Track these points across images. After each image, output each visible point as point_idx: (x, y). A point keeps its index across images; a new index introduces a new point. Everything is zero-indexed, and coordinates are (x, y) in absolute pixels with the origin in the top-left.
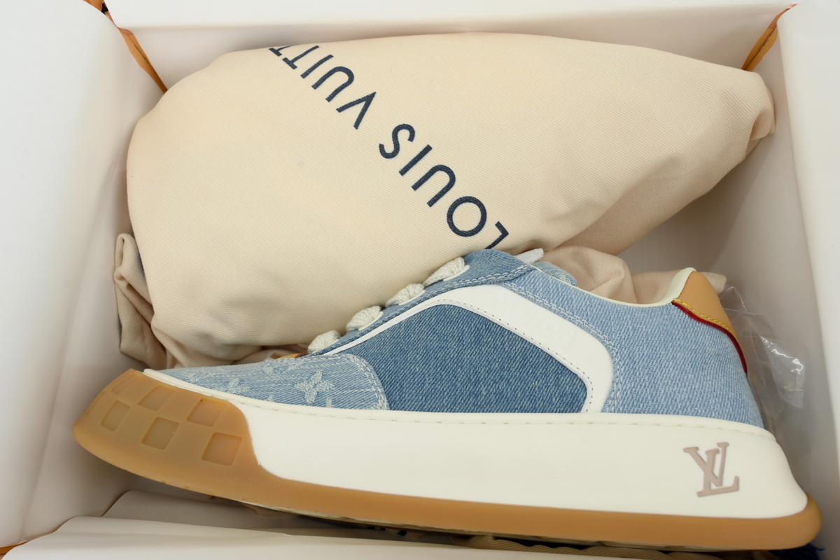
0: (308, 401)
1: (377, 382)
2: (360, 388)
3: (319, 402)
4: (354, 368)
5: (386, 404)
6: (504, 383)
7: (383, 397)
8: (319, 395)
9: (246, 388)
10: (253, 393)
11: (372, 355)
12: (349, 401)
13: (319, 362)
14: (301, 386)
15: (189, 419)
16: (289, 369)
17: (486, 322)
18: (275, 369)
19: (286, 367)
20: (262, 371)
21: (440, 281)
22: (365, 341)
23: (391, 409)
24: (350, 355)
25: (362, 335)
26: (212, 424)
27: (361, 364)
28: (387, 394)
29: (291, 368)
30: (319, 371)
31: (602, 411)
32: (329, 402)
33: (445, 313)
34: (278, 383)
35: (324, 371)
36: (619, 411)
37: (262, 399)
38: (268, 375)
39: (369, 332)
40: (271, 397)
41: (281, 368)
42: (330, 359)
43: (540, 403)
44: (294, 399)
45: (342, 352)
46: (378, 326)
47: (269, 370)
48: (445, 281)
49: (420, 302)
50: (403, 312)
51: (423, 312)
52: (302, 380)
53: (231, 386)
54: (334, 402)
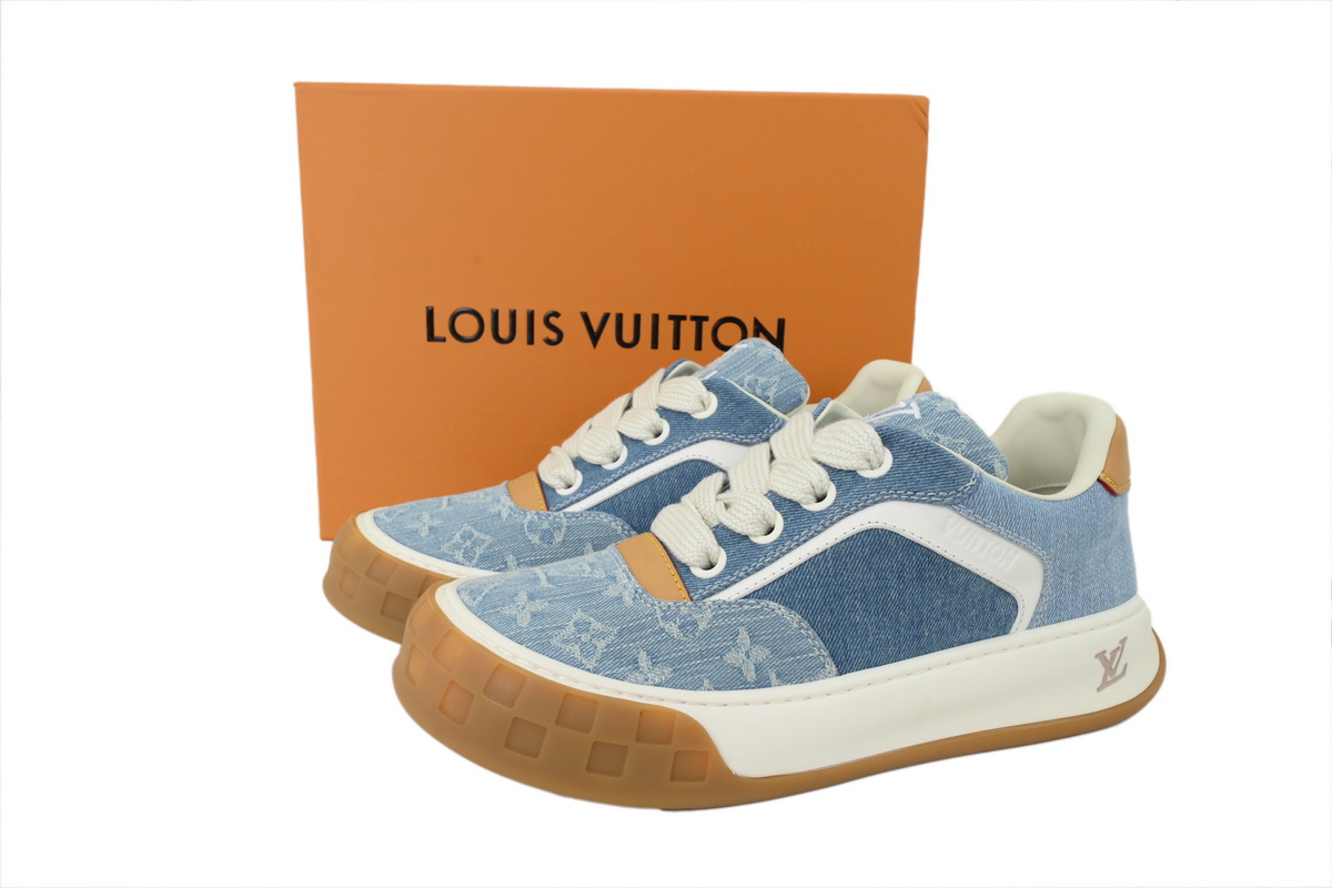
0: (749, 679)
1: (818, 642)
2: (802, 653)
3: (762, 682)
4: (787, 625)
5: (834, 669)
6: (945, 619)
7: (829, 660)
8: (758, 669)
9: (667, 670)
10: (683, 679)
11: (801, 601)
12: (795, 671)
13: (734, 615)
14: (731, 658)
15: (638, 740)
16: (700, 628)
17: (929, 554)
18: (680, 627)
19: (695, 623)
20: (663, 630)
21: (853, 473)
22: (783, 577)
23: (840, 673)
24: (772, 604)
25: (771, 562)
26: (667, 741)
27: (793, 619)
28: (833, 656)
29: (702, 626)
30: (742, 629)
31: (1029, 628)
32: (773, 676)
33: (880, 542)
34: (702, 657)
35: (749, 631)
36: (1044, 624)
37: (697, 687)
38: (679, 641)
39: (778, 558)
40: (706, 682)
41: (688, 626)
42: (746, 607)
43: (976, 632)
44: (732, 680)
45: (755, 594)
46: (789, 550)
47: (673, 629)
48: (863, 479)
49: (840, 519)
50: (820, 532)
51: (851, 538)
52: (728, 649)
53: (646, 670)
54: (779, 676)
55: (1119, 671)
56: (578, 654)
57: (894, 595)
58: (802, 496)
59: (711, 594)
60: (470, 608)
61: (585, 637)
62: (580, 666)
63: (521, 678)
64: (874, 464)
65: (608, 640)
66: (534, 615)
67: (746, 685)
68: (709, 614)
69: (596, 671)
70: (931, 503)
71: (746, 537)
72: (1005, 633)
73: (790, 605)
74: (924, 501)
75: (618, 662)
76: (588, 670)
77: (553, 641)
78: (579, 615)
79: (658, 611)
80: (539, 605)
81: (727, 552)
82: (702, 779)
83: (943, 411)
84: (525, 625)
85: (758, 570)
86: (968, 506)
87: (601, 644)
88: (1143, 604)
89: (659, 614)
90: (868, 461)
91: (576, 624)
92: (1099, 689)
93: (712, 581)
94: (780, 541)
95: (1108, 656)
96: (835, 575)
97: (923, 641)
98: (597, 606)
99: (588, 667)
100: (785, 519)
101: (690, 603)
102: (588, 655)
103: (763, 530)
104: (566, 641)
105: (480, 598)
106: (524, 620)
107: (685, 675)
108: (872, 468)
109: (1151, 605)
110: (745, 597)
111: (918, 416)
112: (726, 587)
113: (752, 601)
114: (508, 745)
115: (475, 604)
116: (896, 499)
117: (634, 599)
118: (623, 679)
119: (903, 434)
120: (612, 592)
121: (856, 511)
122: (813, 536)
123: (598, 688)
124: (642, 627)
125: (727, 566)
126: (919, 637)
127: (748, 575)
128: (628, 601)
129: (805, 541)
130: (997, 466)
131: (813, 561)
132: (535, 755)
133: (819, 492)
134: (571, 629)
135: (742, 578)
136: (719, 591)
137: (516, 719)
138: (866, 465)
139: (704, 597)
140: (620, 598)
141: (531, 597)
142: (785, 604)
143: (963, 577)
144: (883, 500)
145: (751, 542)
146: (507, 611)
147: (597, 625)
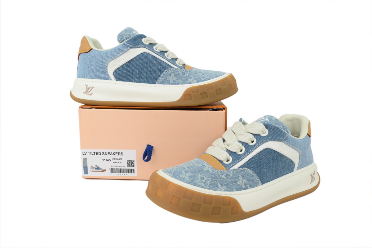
0: (244, 188)
1: (257, 177)
2: (254, 180)
3: (246, 188)
4: (250, 173)
6: (282, 169)
7: (260, 181)
8: (245, 185)
9: (225, 187)
10: (229, 189)
11: (252, 167)
12: (253, 185)
13: (237, 172)
14: (239, 183)
15: (223, 205)
16: (230, 176)
17: (278, 153)
18: (226, 176)
19: (229, 175)
20: (222, 177)
21: (259, 135)
22: (247, 162)
23: (262, 184)
24: (246, 169)
25: (243, 158)
26: (230, 205)
27: (251, 172)
28: (260, 180)
29: (231, 175)
30: (240, 175)
31: (297, 170)
32: (248, 186)
33: (268, 151)
34: (232, 183)
35: (242, 176)
36: (300, 169)
37: (233, 191)
38: (226, 180)
39: (245, 157)
40: (234, 189)
41: (227, 176)
42: (240, 170)
43: (287, 172)
44: (240, 188)
45: (241, 167)
46: (248, 155)
47: (224, 177)
48: (262, 137)
49: (258, 146)
50: (254, 150)
51: (262, 151)
52: (238, 180)
53: (220, 188)
54: (250, 186)
55: (314, 179)
56: (204, 185)
57: (272, 164)
58: (248, 141)
59: (231, 167)
60: (171, 176)
61: (204, 181)
62: (205, 188)
63: (193, 193)
64: (264, 133)
65: (210, 180)
66: (189, 177)
67: (243, 189)
68: (232, 172)
69: (209, 189)
70: (279, 141)
71: (236, 153)
72: (293, 172)
73: (250, 168)
74: (277, 141)
75: (213, 186)
76: (207, 189)
77: (197, 183)
78: (200, 176)
79: (219, 173)
80: (189, 174)
81: (232, 157)
82: (237, 213)
83: (274, 119)
84: (188, 179)
85: (241, 161)
86: (286, 141)
87: (208, 182)
88: (315, 164)
89: (220, 174)
90: (263, 132)
91: (200, 178)
92: (311, 183)
93: (230, 164)
94: (245, 153)
95: (312, 175)
96: (259, 160)
97: (278, 175)
98: (204, 173)
99: (207, 188)
100: (245, 147)
101: (226, 170)
102: (206, 185)
103: (240, 151)
104: (200, 182)
105: (172, 174)
106: (187, 178)
107: (230, 188)
108: (264, 134)
109: (317, 164)
110: (239, 167)
111: (269, 121)
112: (234, 165)
113: (241, 168)
114: (191, 210)
115: (172, 175)
116: (271, 141)
117: (212, 170)
118: (216, 190)
119: (270, 125)
120: (205, 169)
121: (262, 144)
122: (253, 151)
123: (211, 193)
124: (216, 177)
125: (233, 160)
126: (277, 174)
127: (239, 162)
128: (211, 171)
129: (251, 152)
130: (289, 131)
131: (253, 157)
132: (199, 212)
133: (252, 140)
134: (199, 179)
135: (237, 163)
136: (232, 166)
137: (193, 203)
138: (262, 133)
139: (229, 168)
140: (208, 171)
141: (186, 172)
142: (249, 168)
143: (285, 159)
144: (268, 141)
145: (237, 154)
146: (181, 176)
147: (205, 178)
